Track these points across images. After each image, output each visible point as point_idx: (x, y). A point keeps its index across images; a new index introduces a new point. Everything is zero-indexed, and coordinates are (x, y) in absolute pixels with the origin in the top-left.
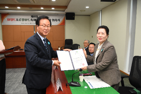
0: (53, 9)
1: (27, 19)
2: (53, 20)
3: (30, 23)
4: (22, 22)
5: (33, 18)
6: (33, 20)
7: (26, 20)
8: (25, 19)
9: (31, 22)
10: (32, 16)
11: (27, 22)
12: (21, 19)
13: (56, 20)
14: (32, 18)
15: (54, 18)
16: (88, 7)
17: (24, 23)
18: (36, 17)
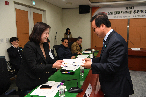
1: (121, 12)
3: (124, 17)
4: (113, 15)
5: (128, 10)
6: (128, 12)
7: (119, 13)
8: (117, 12)
9: (125, 15)
10: (127, 8)
11: (120, 15)
12: (113, 12)
14: (126, 10)
17: (116, 17)
18: (132, 8)
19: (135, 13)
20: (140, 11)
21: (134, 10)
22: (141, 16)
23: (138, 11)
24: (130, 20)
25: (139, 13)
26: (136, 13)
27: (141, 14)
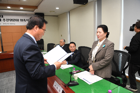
0: (21, 8)
2: (22, 20)
13: (24, 20)
15: (23, 18)
16: (58, 8)
18: (1, 17)
19: (4, 21)
20: (9, 19)
21: (4, 18)
22: (10, 24)
23: (7, 19)
24: (1, 27)
25: (8, 21)
26: (6, 21)
27: (9, 22)
